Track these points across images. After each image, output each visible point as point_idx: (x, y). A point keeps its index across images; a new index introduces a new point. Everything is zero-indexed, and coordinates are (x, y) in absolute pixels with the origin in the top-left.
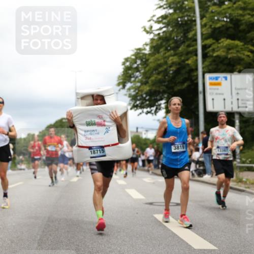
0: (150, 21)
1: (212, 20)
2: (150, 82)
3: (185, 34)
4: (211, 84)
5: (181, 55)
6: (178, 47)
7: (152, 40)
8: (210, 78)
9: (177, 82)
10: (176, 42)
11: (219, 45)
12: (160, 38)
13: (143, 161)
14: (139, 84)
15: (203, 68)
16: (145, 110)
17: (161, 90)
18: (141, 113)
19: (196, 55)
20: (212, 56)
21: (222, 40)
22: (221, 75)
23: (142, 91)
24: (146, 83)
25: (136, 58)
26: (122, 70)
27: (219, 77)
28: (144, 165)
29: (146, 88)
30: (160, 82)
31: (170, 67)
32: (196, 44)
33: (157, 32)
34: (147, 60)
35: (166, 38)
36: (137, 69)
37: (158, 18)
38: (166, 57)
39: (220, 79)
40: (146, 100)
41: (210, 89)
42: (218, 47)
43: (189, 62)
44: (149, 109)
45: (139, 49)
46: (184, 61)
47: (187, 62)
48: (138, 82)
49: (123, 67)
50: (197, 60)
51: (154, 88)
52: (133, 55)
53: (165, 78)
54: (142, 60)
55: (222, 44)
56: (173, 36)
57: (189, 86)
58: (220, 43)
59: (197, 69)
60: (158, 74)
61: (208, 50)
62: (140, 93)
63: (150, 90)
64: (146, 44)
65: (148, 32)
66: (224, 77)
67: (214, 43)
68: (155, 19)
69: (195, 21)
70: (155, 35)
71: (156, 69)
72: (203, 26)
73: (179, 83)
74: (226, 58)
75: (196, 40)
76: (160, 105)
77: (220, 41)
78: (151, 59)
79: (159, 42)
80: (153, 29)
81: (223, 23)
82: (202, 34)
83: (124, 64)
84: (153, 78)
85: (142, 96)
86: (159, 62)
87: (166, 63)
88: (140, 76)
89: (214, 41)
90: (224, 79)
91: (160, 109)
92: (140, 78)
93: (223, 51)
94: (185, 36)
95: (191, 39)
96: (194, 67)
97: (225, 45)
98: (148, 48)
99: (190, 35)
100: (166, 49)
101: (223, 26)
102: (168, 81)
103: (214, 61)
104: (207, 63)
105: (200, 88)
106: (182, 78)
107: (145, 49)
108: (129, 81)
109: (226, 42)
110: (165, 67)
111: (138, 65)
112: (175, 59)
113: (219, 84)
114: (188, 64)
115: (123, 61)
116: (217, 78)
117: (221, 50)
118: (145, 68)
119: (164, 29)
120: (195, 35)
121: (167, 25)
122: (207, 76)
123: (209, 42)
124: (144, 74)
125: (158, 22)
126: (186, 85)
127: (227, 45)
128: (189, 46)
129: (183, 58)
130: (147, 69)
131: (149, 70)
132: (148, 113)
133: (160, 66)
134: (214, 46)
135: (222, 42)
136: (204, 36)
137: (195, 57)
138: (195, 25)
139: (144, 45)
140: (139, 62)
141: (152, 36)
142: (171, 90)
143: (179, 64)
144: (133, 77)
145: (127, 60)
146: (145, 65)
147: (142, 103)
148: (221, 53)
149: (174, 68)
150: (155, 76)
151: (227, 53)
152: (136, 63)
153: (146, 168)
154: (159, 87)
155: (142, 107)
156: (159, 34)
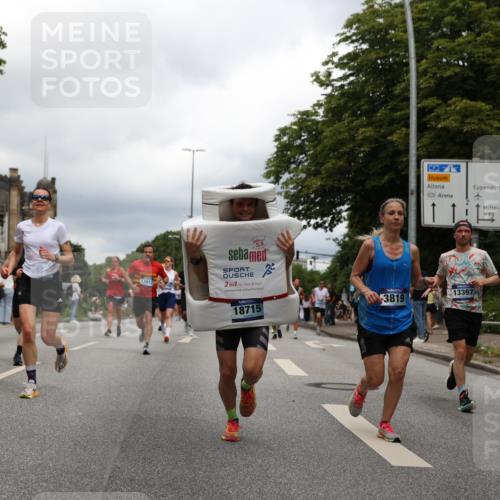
0: (326, 63)
1: (437, 64)
2: (323, 172)
3: (387, 88)
4: (431, 178)
5: (379, 125)
6: (375, 111)
7: (329, 97)
8: (430, 168)
9: (371, 173)
10: (372, 101)
11: (448, 109)
12: (343, 95)
13: (307, 311)
14: (303, 176)
15: (418, 149)
16: (313, 221)
17: (343, 187)
18: (305, 227)
19: (407, 126)
20: (435, 128)
21: (454, 99)
22: (451, 163)
23: (308, 187)
24: (316, 174)
25: (301, 129)
26: (275, 150)
27: (446, 166)
28: (307, 318)
29: (317, 183)
30: (341, 172)
31: (360, 146)
32: (408, 106)
33: (338, 84)
34: (320, 133)
35: (354, 93)
36: (301, 149)
37: (341, 59)
38: (352, 129)
39: (447, 170)
40: (316, 204)
41: (429, 186)
42: (446, 112)
43: (394, 138)
44: (319, 220)
45: (306, 113)
46: (384, 136)
47: (389, 138)
48: (302, 171)
49: (276, 144)
50: (407, 135)
51: (330, 183)
52: (294, 124)
53: (350, 165)
54: (310, 133)
55: (453, 107)
56: (366, 92)
57: (392, 181)
58: (449, 106)
59: (407, 151)
60: (338, 158)
61: (428, 117)
62: (305, 191)
63: (323, 186)
64: (319, 105)
65: (322, 84)
66: (454, 166)
67: (439, 105)
68: (336, 59)
69: (407, 64)
70: (335, 89)
71: (334, 149)
72: (420, 75)
73: (374, 174)
74: (460, 132)
75: (407, 99)
76: (340, 212)
77: (450, 102)
78: (327, 132)
79: (342, 102)
80: (332, 77)
81: (458, 70)
82: (419, 89)
83: (278, 138)
84: (329, 165)
85: (308, 195)
86: (340, 137)
87: (352, 138)
88: (307, 160)
89: (440, 102)
90: (453, 170)
91: (339, 221)
92: (306, 164)
93: (455, 120)
94: (388, 92)
95: (399, 96)
96: (401, 148)
97: (458, 108)
98: (321, 111)
99: (398, 90)
100: (354, 114)
101: (456, 74)
102: (355, 172)
103: (438, 137)
104: (425, 141)
105: (412, 185)
106: (380, 166)
107: (316, 114)
108: (287, 169)
109: (461, 104)
110: (351, 146)
111: (303, 141)
112: (369, 132)
113: (446, 178)
114: (392, 142)
115: (278, 133)
116: (442, 168)
117: (452, 118)
118: (315, 147)
119: (352, 78)
120: (407, 89)
121: (357, 71)
122: (425, 163)
123: (429, 102)
124: (314, 157)
125: (341, 65)
126: (386, 178)
127: (461, 108)
128: (394, 109)
129: (383, 131)
130: (319, 148)
131: (322, 151)
132: (317, 226)
133: (341, 143)
134: (439, 111)
135: (454, 103)
136: (421, 93)
137: (404, 129)
138: (408, 72)
139: (315, 105)
140: (305, 136)
141: (329, 90)
142: (360, 188)
143: (376, 140)
144: (294, 162)
145: (283, 131)
146: (316, 142)
147: (309, 209)
148: (451, 123)
149: (365, 148)
150: (334, 161)
151: (463, 123)
152: (299, 137)
153: (311, 323)
154: (339, 181)
155: (307, 215)
156: (342, 86)
